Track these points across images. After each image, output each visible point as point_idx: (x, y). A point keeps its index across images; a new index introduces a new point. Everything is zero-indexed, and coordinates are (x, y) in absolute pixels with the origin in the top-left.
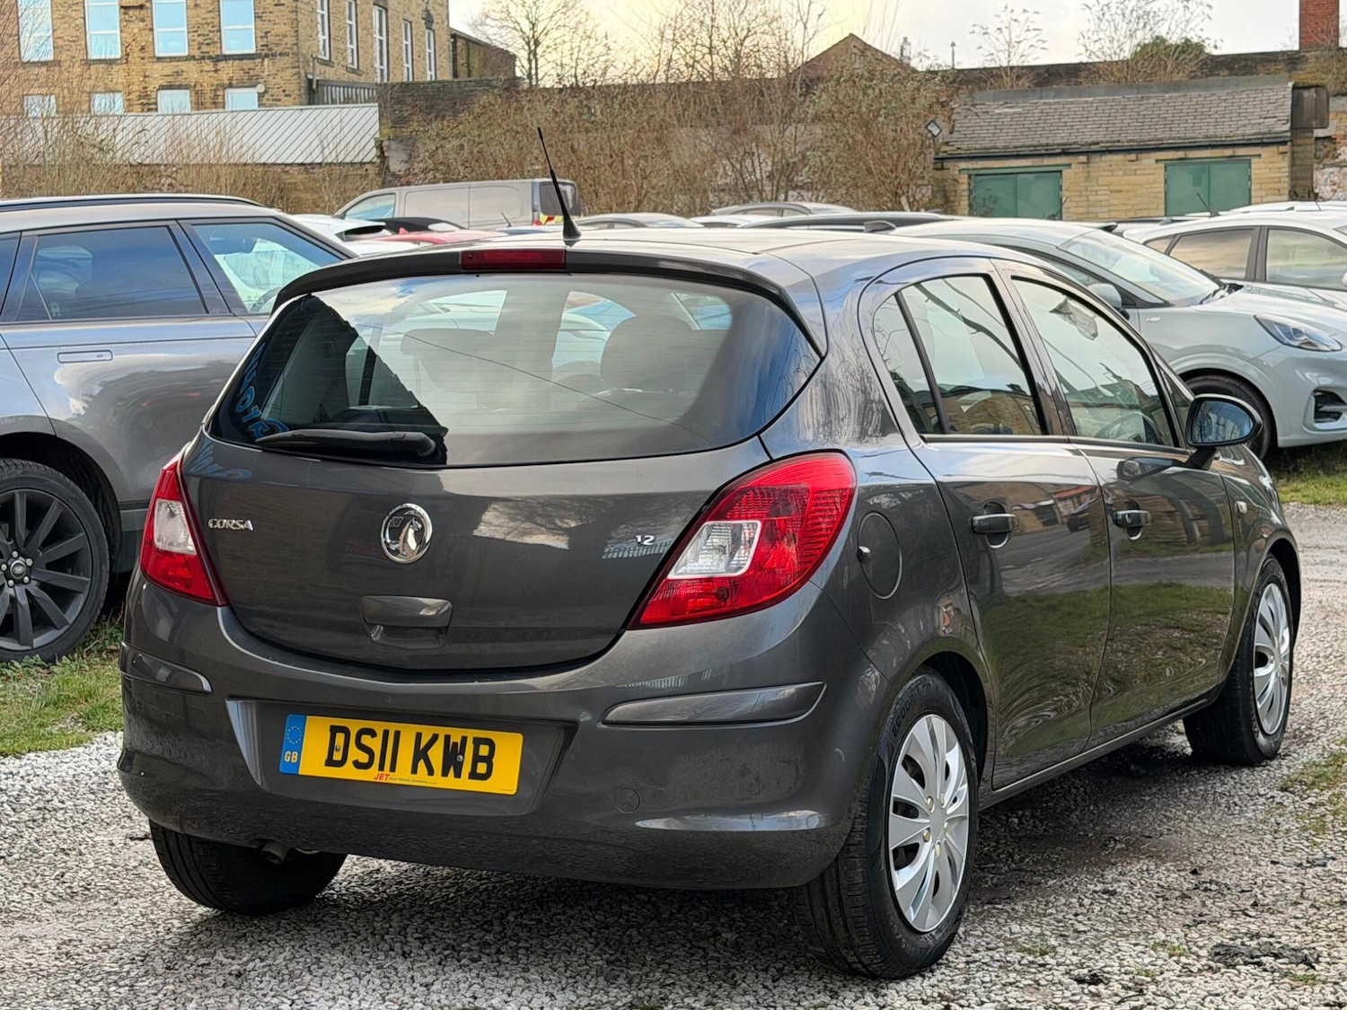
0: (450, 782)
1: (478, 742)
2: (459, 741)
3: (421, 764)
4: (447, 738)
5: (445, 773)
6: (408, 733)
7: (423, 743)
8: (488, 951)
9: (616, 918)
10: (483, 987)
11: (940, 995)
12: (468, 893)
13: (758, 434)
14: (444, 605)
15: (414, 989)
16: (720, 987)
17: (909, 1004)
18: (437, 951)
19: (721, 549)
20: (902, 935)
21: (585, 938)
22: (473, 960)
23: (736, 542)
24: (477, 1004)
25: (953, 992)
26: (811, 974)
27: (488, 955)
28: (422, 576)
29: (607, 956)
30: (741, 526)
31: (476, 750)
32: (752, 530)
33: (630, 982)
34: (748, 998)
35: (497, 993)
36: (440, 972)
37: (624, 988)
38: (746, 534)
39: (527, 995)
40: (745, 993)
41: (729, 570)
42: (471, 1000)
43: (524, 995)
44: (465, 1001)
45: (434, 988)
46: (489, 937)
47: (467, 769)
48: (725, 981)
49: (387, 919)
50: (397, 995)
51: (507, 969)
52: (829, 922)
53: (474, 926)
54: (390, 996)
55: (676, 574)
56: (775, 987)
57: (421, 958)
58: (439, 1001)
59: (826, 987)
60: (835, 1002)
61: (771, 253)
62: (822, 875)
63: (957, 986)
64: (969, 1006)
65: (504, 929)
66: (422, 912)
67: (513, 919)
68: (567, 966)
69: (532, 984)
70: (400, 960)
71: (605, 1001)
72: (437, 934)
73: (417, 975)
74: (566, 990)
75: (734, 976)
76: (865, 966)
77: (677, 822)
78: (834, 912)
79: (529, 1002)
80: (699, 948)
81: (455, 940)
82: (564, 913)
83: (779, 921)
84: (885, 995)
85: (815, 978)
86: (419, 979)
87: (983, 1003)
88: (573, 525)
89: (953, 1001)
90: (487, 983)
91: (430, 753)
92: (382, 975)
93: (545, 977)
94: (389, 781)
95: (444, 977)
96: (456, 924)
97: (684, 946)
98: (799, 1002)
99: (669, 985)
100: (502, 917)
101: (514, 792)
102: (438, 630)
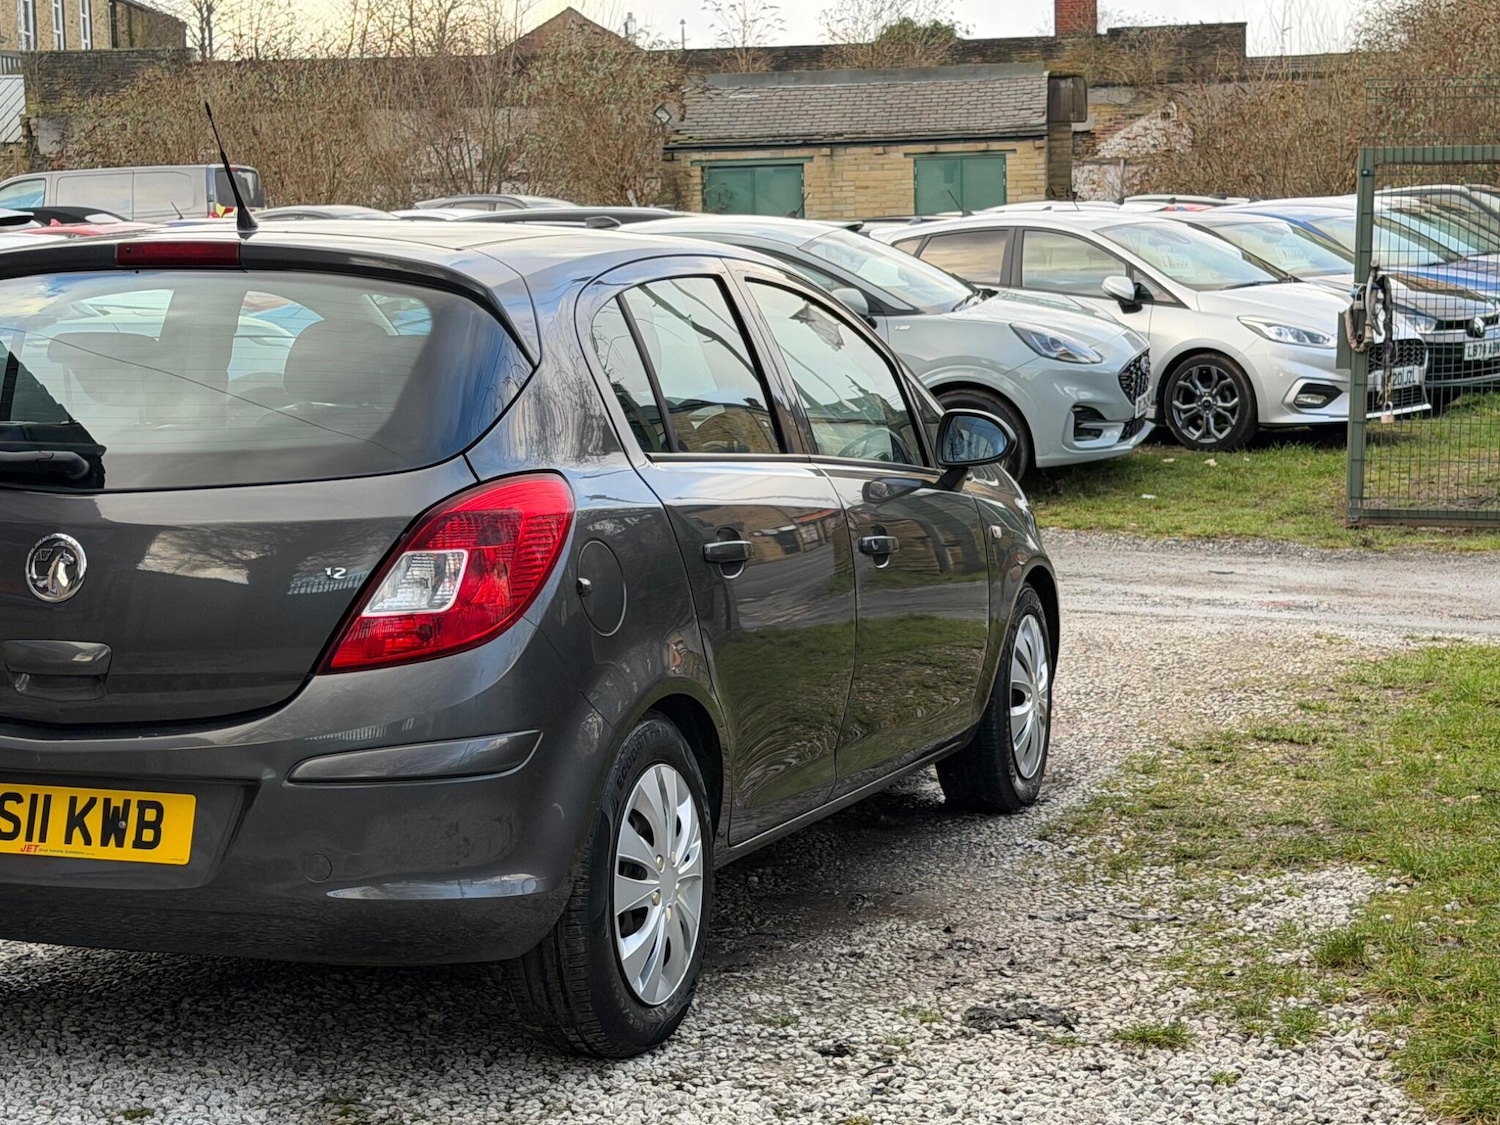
0: (111, 852)
1: (143, 806)
2: (121, 805)
3: (77, 832)
4: (107, 802)
5: (105, 842)
6: (61, 797)
7: (79, 809)
8: (157, 1044)
9: (307, 1001)
10: (151, 1085)
11: (671, 1074)
12: (135, 978)
13: (463, 453)
14: (102, 649)
15: (71, 1090)
16: (426, 1074)
17: (637, 1085)
18: (98, 1047)
19: (423, 583)
20: (630, 1009)
21: (271, 1024)
22: (140, 1055)
23: (440, 574)
24: (144, 1104)
25: (686, 1070)
26: (529, 1056)
27: (158, 1048)
28: (74, 616)
29: (297, 1044)
30: (445, 556)
31: (141, 815)
32: (458, 560)
33: (323, 1073)
34: (457, 1086)
35: (168, 1091)
36: (101, 1070)
37: (316, 1080)
38: (451, 565)
39: (203, 1091)
40: (454, 1080)
41: (431, 605)
42: (138, 1100)
43: (199, 1092)
44: (131, 1101)
45: (94, 1088)
46: (160, 1028)
47: (130, 836)
48: (431, 1068)
49: (37, 1011)
50: (50, 1098)
51: (180, 1064)
52: (549, 999)
53: (142, 1016)
54: (42, 1099)
55: (372, 611)
56: (488, 1073)
57: (79, 1055)
58: (99, 1103)
59: (545, 1069)
60: (554, 1086)
61: (479, 249)
62: (540, 946)
63: (690, 1064)
64: (703, 1086)
65: (177, 1018)
66: (80, 1002)
67: (187, 1006)
68: (249, 1058)
69: (210, 1080)
70: (53, 1057)
71: (294, 1095)
72: (98, 1025)
73: (74, 1074)
74: (249, 1085)
75: (441, 1062)
76: (588, 1046)
77: (376, 891)
78: (554, 986)
79: (206, 1100)
80: (402, 1031)
81: (119, 1032)
82: (246, 998)
83: (494, 999)
84: (611, 1076)
85: (532, 1060)
86: (76, 1078)
87: (718, 1081)
88: (253, 557)
89: (686, 1080)
90: (157, 1081)
91: (87, 820)
92: (33, 1075)
93: (224, 1070)
94: (38, 853)
95: (105, 1076)
96: (121, 1015)
97: (384, 1030)
98: (514, 1088)
99: (367, 1074)
100: (175, 1005)
101: (186, 861)
102: (95, 678)
